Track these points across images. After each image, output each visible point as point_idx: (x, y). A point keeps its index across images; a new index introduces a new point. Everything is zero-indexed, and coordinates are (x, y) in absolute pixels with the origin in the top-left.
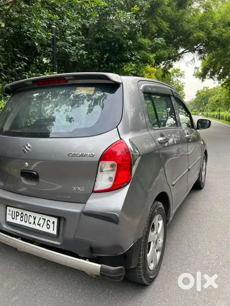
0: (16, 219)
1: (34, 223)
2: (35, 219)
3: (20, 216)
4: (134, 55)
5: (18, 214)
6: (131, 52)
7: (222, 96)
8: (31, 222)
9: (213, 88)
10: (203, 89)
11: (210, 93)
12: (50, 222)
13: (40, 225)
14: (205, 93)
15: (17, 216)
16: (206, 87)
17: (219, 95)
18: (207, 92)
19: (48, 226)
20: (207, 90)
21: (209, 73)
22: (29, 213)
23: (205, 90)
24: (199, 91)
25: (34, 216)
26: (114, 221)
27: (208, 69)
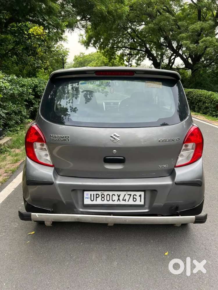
0: (96, 201)
1: (119, 199)
2: (119, 196)
3: (100, 197)
4: (46, 20)
5: (98, 196)
6: (43, 16)
7: (99, 63)
8: (115, 200)
9: (88, 55)
10: (80, 55)
11: (86, 59)
12: (136, 196)
13: (125, 200)
14: (81, 59)
15: (97, 197)
16: (82, 53)
17: (96, 62)
18: (84, 58)
19: (135, 200)
20: (83, 56)
21: (92, 42)
22: (111, 193)
23: (82, 56)
24: (76, 56)
25: (118, 195)
26: (199, 185)
27: (92, 38)
